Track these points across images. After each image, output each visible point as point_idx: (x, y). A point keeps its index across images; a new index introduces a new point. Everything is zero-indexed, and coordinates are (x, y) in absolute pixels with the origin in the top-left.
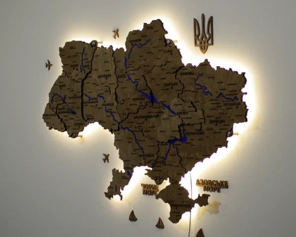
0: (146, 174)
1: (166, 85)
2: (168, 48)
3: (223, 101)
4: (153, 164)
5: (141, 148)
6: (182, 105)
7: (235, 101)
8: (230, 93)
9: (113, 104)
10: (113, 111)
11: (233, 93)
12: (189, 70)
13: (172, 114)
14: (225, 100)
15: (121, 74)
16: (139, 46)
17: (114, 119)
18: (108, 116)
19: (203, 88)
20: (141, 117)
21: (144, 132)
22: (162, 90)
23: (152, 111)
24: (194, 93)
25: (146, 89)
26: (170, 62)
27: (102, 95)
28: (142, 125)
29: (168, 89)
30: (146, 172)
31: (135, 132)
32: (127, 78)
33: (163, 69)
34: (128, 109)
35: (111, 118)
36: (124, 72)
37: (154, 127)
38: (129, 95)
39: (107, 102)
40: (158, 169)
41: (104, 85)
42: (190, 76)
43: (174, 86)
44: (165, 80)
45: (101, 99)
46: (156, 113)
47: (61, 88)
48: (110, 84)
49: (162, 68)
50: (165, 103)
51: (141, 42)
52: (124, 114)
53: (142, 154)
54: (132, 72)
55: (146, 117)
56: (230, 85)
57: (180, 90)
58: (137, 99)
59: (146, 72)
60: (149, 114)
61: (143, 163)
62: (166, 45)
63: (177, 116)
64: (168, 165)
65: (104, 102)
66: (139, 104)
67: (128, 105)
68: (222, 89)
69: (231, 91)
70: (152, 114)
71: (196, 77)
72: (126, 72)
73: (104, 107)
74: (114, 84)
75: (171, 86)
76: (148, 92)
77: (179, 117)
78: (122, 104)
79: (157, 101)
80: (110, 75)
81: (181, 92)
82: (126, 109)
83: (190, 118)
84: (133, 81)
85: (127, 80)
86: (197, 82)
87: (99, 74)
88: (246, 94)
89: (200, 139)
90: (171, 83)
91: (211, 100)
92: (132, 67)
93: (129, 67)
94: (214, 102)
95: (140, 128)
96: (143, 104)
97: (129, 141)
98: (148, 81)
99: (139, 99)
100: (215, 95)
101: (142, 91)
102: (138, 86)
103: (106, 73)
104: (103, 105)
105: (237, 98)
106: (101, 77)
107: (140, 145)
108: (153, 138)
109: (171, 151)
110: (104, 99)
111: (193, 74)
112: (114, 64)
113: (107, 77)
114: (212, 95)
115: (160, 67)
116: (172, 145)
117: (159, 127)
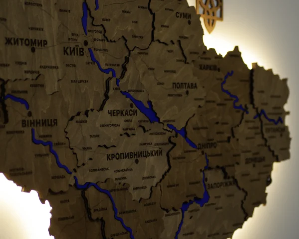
1: (177, 85)
5: (128, 229)
6: (206, 128)
9: (56, 122)
10: (54, 140)
11: (276, 111)
12: (214, 62)
13: (191, 148)
15: (72, 45)
17: (60, 165)
18: (40, 155)
20: (125, 156)
21: (130, 189)
22: (170, 95)
23: (148, 142)
24: (221, 107)
25: (141, 91)
26: (186, 38)
27: (22, 96)
28: (127, 174)
29: (180, 95)
31: (112, 194)
32: (86, 58)
33: (171, 51)
34: (98, 136)
35: (50, 160)
36: (81, 40)
37: (154, 177)
38: (92, 101)
39: (35, 117)
41: (26, 68)
43: (190, 90)
44: (175, 75)
45: (21, 107)
46: (158, 145)
48: (45, 67)
50: (175, 125)
52: (85, 149)
54: (99, 45)
55: (136, 156)
56: (273, 96)
57: (201, 99)
58: (120, 112)
59: (136, 51)
60: (143, 148)
63: (199, 152)
65: (30, 114)
66: (123, 125)
67: (97, 125)
68: (263, 104)
69: (275, 108)
70: (149, 149)
72: (86, 43)
73: (28, 130)
74: (57, 68)
75: (184, 90)
77: (203, 153)
78: (82, 122)
79: (158, 119)
80: (46, 42)
81: (202, 103)
82: (91, 136)
83: (220, 155)
84: (104, 67)
85: (88, 63)
86: (225, 87)
87: (10, 36)
88: (288, 113)
89: (229, 196)
90: (186, 84)
91: (247, 122)
92: (100, 32)
93: (93, 31)
94: (251, 125)
95: (123, 181)
96: (132, 125)
97: (100, 214)
98: (141, 72)
99: (124, 112)
100: (252, 112)
101: (131, 93)
102: (121, 82)
103: (32, 36)
104: (24, 123)
105: (281, 120)
106: (16, 42)
107: (124, 222)
108: (155, 203)
109: (184, 226)
110: (28, 106)
111: (219, 70)
112: (55, 14)
113: (34, 45)
114: (247, 112)
115: (166, 44)
116: (186, 213)
117: (166, 177)
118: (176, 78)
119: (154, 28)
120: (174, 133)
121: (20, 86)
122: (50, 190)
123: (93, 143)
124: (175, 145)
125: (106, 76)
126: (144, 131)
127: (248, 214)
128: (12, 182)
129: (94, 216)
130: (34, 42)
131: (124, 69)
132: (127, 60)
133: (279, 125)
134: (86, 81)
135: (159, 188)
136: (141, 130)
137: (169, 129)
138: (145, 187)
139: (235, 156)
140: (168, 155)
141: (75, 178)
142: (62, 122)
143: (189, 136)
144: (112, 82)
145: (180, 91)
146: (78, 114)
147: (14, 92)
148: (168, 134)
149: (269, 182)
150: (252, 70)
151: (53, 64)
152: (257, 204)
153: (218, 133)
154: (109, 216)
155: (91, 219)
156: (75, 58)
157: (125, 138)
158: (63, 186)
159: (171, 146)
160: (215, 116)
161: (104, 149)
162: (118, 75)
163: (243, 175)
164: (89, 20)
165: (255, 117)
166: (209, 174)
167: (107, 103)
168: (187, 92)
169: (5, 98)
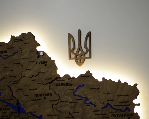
1: (36, 95)
2: (41, 60)
3: (111, 112)
6: (57, 115)
7: (127, 112)
8: (120, 104)
11: (123, 104)
12: (67, 81)
14: (114, 111)
16: (5, 57)
19: (84, 99)
22: (32, 100)
24: (73, 104)
25: (12, 99)
26: (42, 73)
42: (68, 87)
43: (47, 97)
44: (36, 91)
49: (33, 78)
50: (35, 114)
51: (7, 54)
56: (119, 96)
62: (39, 56)
68: (110, 100)
69: (122, 102)
71: (75, 88)
75: (43, 97)
76: (14, 102)
79: (24, 112)
90: (43, 94)
96: (7, 114)
99: (2, 109)
101: (7, 101)
120: (35, 117)
126: (15, 117)
137: (31, 116)
145: (39, 98)
148: (31, 118)
168: (45, 98)
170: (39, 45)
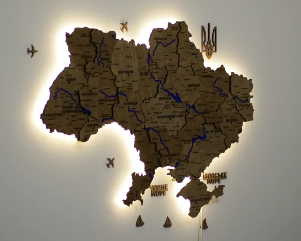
0: (168, 174)
1: (190, 86)
2: (193, 51)
4: (177, 163)
5: (167, 148)
6: (205, 105)
9: (137, 103)
10: (136, 110)
11: (245, 96)
13: (197, 114)
15: (143, 72)
16: (165, 45)
17: (138, 120)
18: (131, 116)
20: (165, 117)
21: (168, 131)
22: (187, 90)
23: (176, 111)
25: (173, 89)
26: (195, 64)
27: (124, 93)
28: (166, 124)
29: (191, 90)
30: (169, 172)
31: (160, 133)
32: (149, 76)
33: (187, 71)
34: (154, 109)
35: (135, 118)
36: (147, 69)
37: (178, 126)
38: (151, 94)
39: (130, 101)
40: (182, 167)
41: (125, 82)
43: (196, 87)
45: (124, 97)
46: (180, 112)
47: (69, 82)
48: (133, 81)
50: (189, 103)
51: (166, 41)
52: (148, 114)
53: (167, 154)
54: (155, 70)
55: (171, 117)
56: (243, 89)
57: (203, 91)
58: (163, 98)
59: (171, 71)
60: (174, 114)
61: (168, 163)
63: (201, 116)
64: (191, 163)
65: (127, 100)
66: (164, 104)
67: (154, 104)
68: (237, 92)
70: (177, 114)
72: (149, 70)
73: (126, 106)
75: (194, 87)
77: (203, 116)
78: (147, 103)
79: (181, 101)
80: (133, 71)
81: (202, 93)
82: (151, 109)
83: (212, 117)
84: (156, 79)
85: (150, 78)
86: (215, 85)
87: (120, 70)
88: (252, 97)
89: (217, 137)
90: (194, 85)
91: (227, 102)
92: (155, 65)
93: (152, 65)
94: (230, 103)
95: (164, 128)
96: (169, 104)
97: (154, 141)
98: (173, 81)
99: (165, 98)
100: (230, 97)
101: (169, 90)
102: (164, 85)
103: (128, 69)
104: (125, 104)
105: (248, 101)
106: (122, 72)
107: (165, 145)
108: (179, 138)
109: (193, 149)
110: (126, 97)
111: (212, 77)
112: (137, 60)
113: (129, 73)
114: (228, 97)
115: (185, 68)
116: (194, 143)
117: (184, 127)
118: (190, 82)
119: (179, 61)
120: (188, 107)
121: (123, 89)
122: (135, 130)
123: (152, 111)
124: (189, 112)
125: (158, 83)
126: (174, 106)
127: (228, 146)
128: (120, 126)
129: (152, 141)
130: (129, 72)
131: (165, 80)
132: (167, 76)
133: (247, 103)
134: (149, 86)
135: (181, 131)
136: (173, 106)
137: (186, 105)
138: (174, 131)
139: (220, 118)
140: (185, 117)
141: (144, 125)
142: (139, 103)
143: (196, 108)
144: (160, 86)
145: (191, 88)
146: (146, 99)
147: (121, 91)
148: (186, 108)
149: (240, 131)
150: (231, 76)
151: (136, 80)
152: (233, 142)
153: (211, 107)
154: (158, 142)
155: (151, 143)
156: (145, 77)
157: (166, 109)
158: (139, 128)
159: (187, 113)
160: (210, 99)
161: (156, 114)
162: (163, 83)
163: (224, 127)
164: (150, 60)
165: (232, 99)
166: (206, 126)
167: (158, 95)
168: (195, 89)
169: (118, 94)
170: (191, 36)
